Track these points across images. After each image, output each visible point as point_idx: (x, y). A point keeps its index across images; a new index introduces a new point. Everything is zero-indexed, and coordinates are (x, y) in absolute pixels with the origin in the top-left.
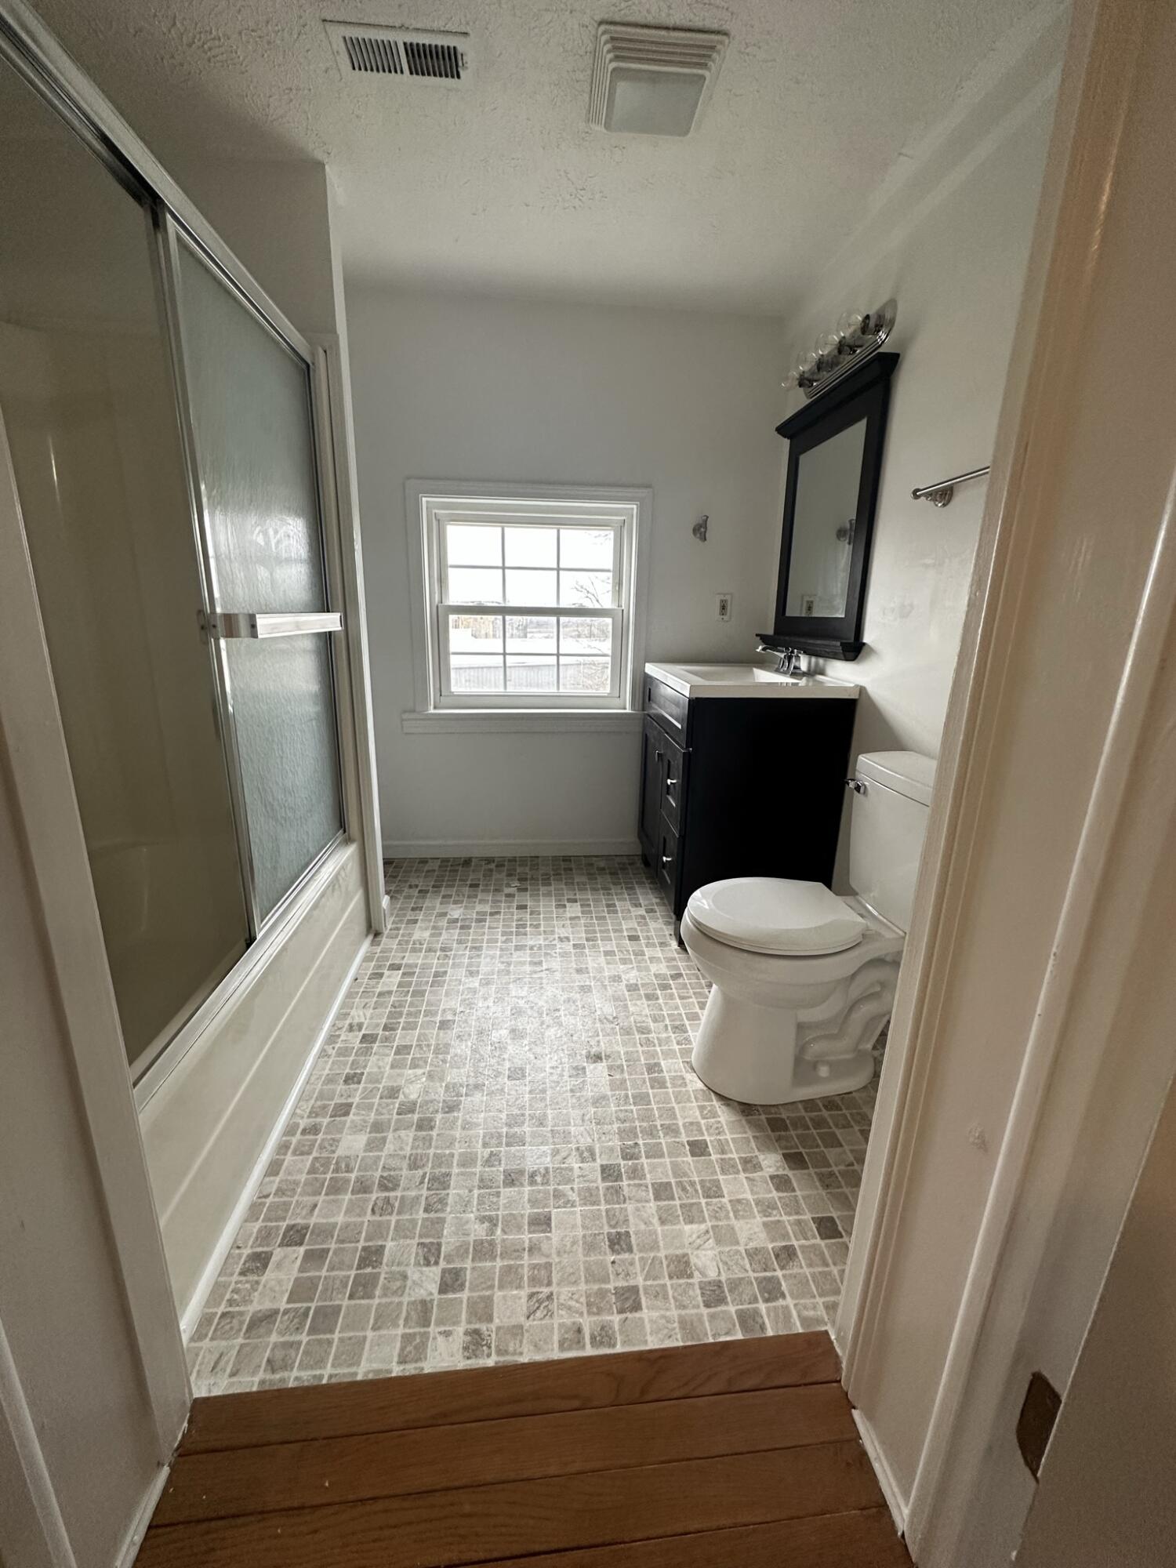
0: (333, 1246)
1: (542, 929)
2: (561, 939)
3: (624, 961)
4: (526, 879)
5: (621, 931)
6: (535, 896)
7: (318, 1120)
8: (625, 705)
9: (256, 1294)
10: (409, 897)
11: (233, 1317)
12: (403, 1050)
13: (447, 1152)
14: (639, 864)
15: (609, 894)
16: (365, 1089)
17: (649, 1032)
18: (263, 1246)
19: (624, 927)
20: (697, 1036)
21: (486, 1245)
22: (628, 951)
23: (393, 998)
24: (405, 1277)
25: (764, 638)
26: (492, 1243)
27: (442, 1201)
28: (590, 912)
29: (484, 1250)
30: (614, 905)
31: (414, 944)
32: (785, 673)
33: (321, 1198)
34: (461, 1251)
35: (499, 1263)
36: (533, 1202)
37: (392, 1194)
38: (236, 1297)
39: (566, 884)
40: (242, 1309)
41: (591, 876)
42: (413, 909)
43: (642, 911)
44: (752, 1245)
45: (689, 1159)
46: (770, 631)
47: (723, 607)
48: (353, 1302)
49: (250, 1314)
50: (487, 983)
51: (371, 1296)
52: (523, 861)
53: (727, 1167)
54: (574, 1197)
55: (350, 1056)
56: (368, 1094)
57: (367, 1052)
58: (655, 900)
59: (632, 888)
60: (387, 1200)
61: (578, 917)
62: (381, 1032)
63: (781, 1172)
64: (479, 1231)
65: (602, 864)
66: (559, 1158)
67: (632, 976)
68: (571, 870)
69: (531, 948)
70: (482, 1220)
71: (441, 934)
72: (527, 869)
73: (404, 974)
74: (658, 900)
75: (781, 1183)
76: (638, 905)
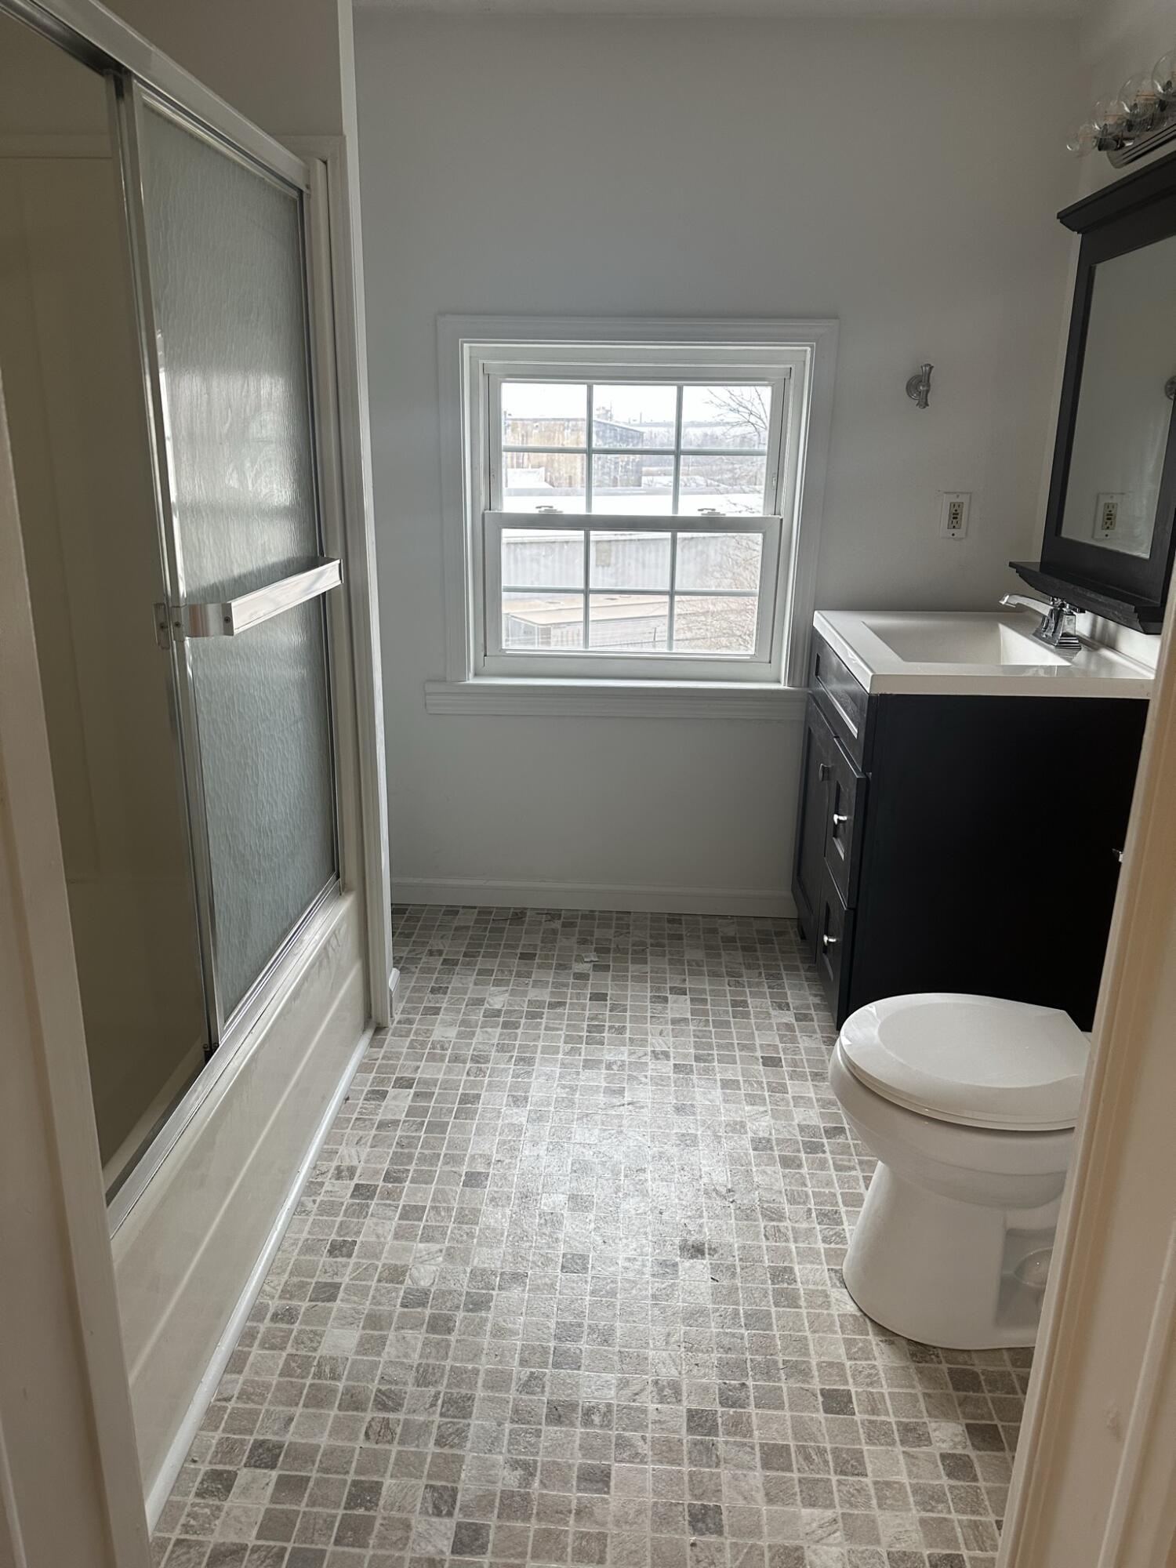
0: (314, 1475)
1: (628, 1035)
2: (656, 1055)
3: (752, 1100)
4: (608, 951)
5: (752, 1048)
6: (620, 978)
7: (294, 1303)
8: (777, 679)
9: (217, 1522)
10: (430, 970)
11: (190, 1547)
12: (412, 1212)
13: (470, 1367)
14: (793, 935)
15: (738, 984)
16: (358, 1265)
17: (781, 1217)
18: (225, 1464)
19: (758, 1042)
20: (853, 1229)
21: (518, 1499)
22: (760, 1083)
23: (399, 1133)
24: (408, 1526)
25: (1021, 570)
26: (526, 1498)
27: (461, 1434)
28: (705, 1013)
29: (514, 1505)
30: (744, 1004)
31: (433, 1048)
32: (1048, 641)
33: (299, 1410)
34: (484, 1503)
35: (534, 1525)
36: (587, 1449)
37: (391, 1416)
38: (192, 1522)
39: (671, 962)
40: (201, 1538)
41: (712, 951)
42: (433, 991)
43: (788, 1017)
44: (899, 1547)
45: (821, 1415)
46: (1035, 557)
47: (955, 516)
48: (340, 1549)
49: (211, 1546)
50: (538, 1118)
51: (364, 1545)
52: (604, 918)
53: (877, 1433)
54: (645, 1449)
55: (337, 1215)
56: (364, 1273)
57: (361, 1211)
58: (813, 1000)
59: (778, 977)
60: (386, 1423)
61: (685, 1020)
62: (381, 1183)
63: (959, 1451)
64: (510, 1479)
65: (731, 931)
66: (628, 1392)
67: (763, 1124)
68: (680, 937)
69: (609, 1067)
70: (515, 1464)
71: (473, 1034)
72: (610, 933)
73: (416, 1095)
74: (817, 1000)
75: (957, 1466)
76: (783, 1006)
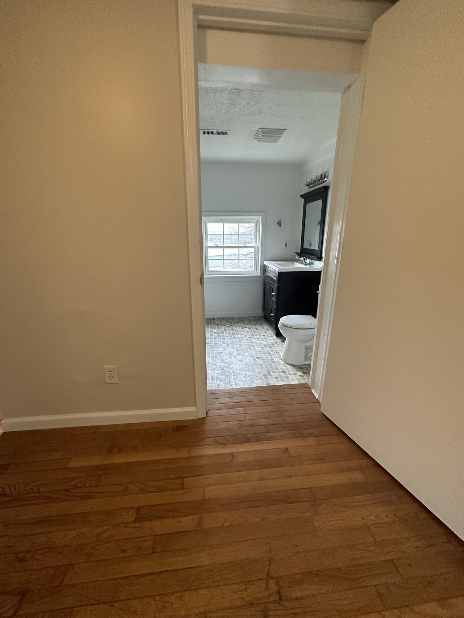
1: (239, 334)
2: (245, 336)
3: (262, 340)
4: (232, 323)
5: (260, 334)
6: (235, 326)
8: (259, 273)
14: (263, 318)
15: (256, 326)
17: (271, 353)
19: (261, 333)
20: (282, 354)
25: (298, 254)
28: (251, 330)
30: (257, 328)
32: (303, 264)
39: (243, 324)
41: (249, 322)
43: (265, 330)
45: (282, 373)
46: (299, 251)
47: (286, 245)
50: (228, 345)
52: (230, 318)
53: (290, 374)
58: (268, 327)
59: (262, 324)
61: (248, 331)
63: (302, 375)
65: (252, 319)
67: (264, 343)
68: (244, 320)
69: (238, 338)
72: (231, 320)
74: (269, 327)
76: (264, 328)
